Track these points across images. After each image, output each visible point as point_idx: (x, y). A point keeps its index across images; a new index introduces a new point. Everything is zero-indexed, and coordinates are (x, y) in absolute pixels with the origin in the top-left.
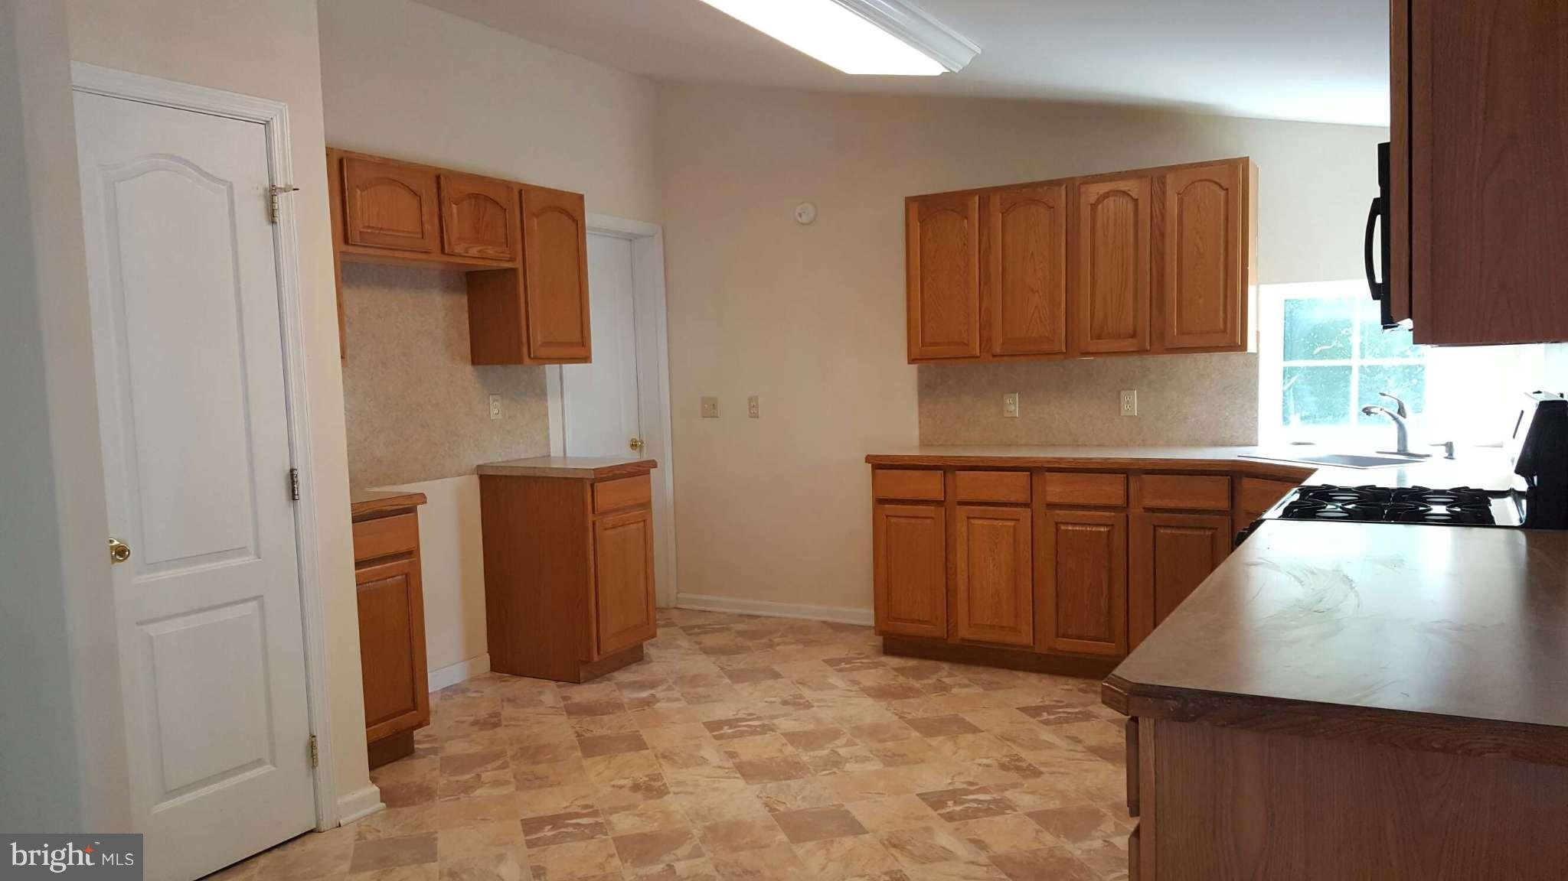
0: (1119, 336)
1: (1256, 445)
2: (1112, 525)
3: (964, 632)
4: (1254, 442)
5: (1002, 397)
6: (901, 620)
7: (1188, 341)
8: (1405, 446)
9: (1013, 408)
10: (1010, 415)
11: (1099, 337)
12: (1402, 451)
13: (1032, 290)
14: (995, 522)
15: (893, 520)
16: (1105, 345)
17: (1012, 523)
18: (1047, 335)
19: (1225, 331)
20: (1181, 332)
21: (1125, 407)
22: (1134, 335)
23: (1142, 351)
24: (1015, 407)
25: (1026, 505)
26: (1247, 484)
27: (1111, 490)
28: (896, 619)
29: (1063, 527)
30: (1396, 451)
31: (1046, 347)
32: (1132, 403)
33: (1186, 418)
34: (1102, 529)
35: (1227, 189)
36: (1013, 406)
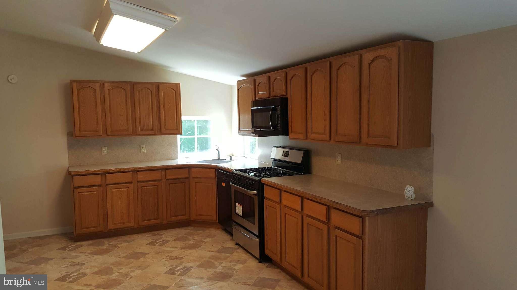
0: (148, 130)
1: (177, 159)
2: (158, 185)
3: (111, 227)
4: (177, 158)
5: (101, 148)
6: (86, 228)
7: (168, 132)
8: (219, 157)
9: (106, 152)
10: (105, 154)
11: (142, 130)
12: (219, 158)
13: (120, 115)
14: (121, 189)
15: (81, 194)
16: (144, 133)
17: (127, 189)
18: (126, 129)
19: (177, 129)
20: (166, 129)
21: (142, 150)
22: (153, 130)
23: (155, 134)
24: (106, 151)
25: (131, 183)
26: (193, 170)
27: (156, 175)
28: (83, 228)
29: (143, 188)
30: (217, 159)
31: (126, 133)
32: (144, 149)
33: (159, 152)
34: (155, 187)
35: (176, 91)
36: (105, 151)
